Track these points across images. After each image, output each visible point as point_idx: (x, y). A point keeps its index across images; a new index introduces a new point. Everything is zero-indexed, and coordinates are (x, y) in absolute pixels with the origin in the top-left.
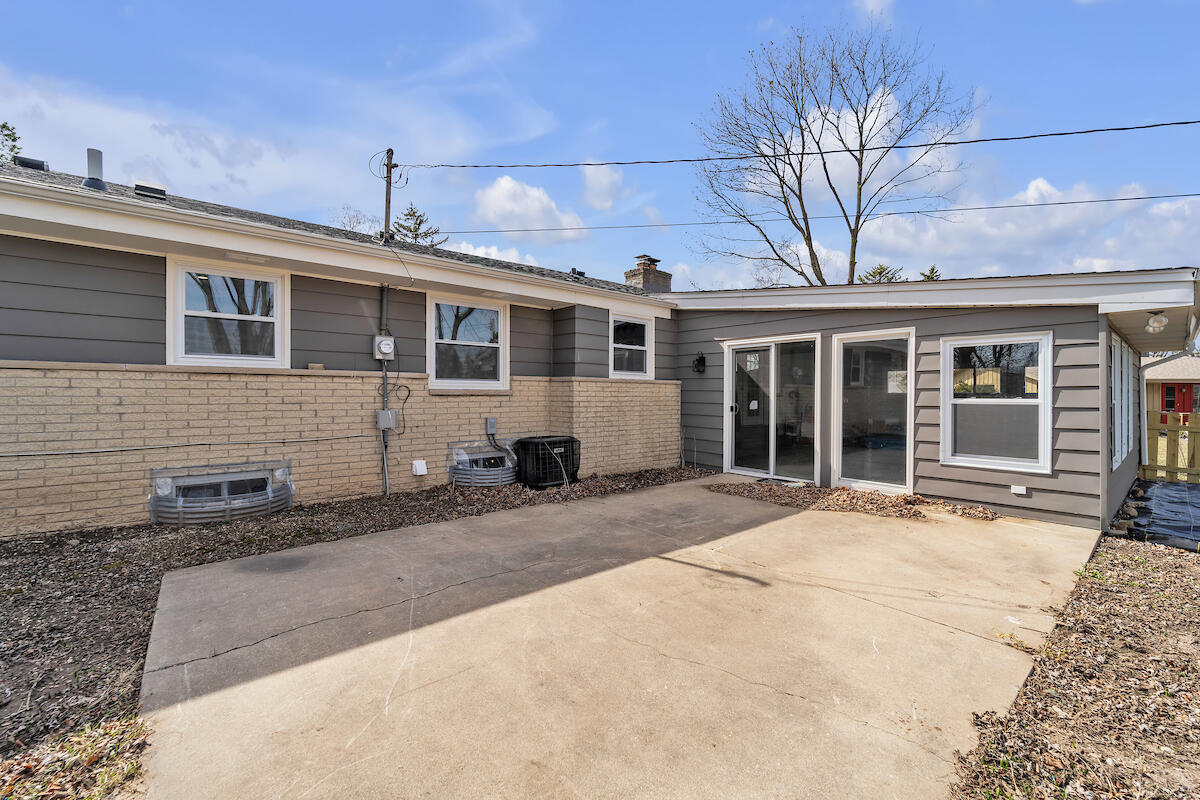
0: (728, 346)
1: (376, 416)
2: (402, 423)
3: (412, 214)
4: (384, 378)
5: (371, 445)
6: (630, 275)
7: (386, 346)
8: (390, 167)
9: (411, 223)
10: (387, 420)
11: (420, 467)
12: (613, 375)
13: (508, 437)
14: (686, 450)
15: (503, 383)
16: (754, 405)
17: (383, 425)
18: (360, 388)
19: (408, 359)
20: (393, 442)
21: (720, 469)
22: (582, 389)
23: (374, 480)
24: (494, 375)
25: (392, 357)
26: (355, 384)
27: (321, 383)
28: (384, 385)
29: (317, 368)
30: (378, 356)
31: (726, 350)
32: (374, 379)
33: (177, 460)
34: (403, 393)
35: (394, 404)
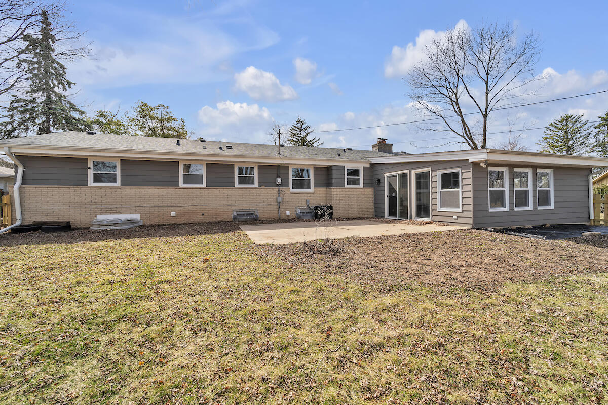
0: (386, 175)
1: (277, 199)
2: (283, 201)
3: (299, 121)
4: (279, 189)
5: (276, 206)
6: (374, 146)
7: (279, 181)
8: (280, 133)
9: (299, 125)
10: (280, 200)
11: (288, 213)
12: (346, 186)
13: (312, 206)
14: (375, 211)
15: (312, 190)
16: (393, 195)
17: (278, 201)
18: (273, 191)
19: (285, 184)
20: (281, 206)
21: (384, 217)
22: (335, 191)
23: (277, 215)
24: (309, 187)
25: (281, 183)
26: (272, 190)
27: (264, 191)
28: (279, 191)
29: (263, 187)
30: (277, 183)
31: (385, 177)
32: (276, 189)
33: (237, 208)
34: (283, 193)
35: (281, 196)
